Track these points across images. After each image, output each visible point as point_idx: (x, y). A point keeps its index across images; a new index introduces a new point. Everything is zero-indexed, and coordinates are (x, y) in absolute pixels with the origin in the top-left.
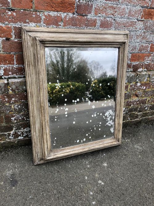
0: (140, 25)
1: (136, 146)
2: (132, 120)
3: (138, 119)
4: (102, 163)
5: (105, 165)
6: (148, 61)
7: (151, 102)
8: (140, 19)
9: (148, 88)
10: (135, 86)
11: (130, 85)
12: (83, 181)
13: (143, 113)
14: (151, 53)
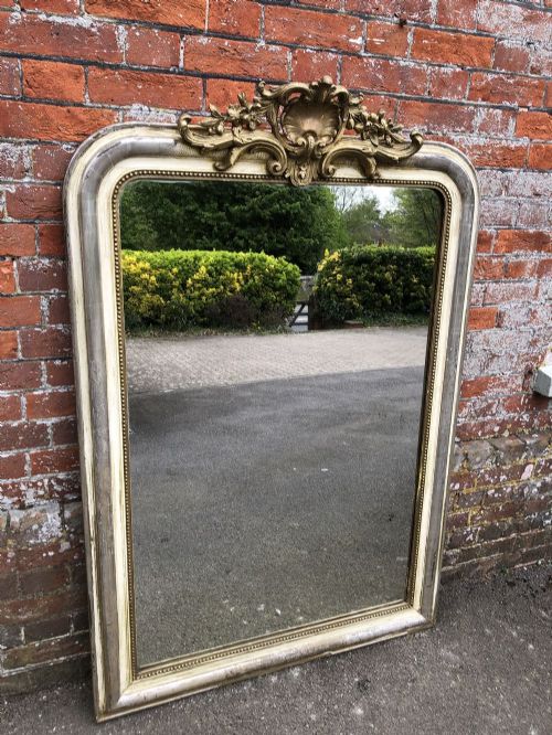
1: (443, 652)
3: (451, 568)
4: (350, 706)
5: (359, 711)
7: (482, 520)
9: (468, 487)
13: (463, 550)
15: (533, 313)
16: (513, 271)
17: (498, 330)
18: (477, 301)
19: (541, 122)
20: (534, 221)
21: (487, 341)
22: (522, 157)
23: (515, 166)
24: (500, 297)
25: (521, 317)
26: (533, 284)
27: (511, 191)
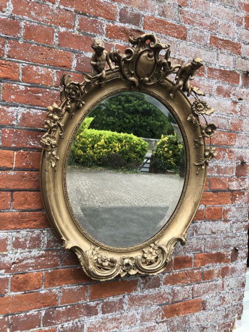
0: (163, 328)
8: (161, 320)
15: (223, 299)
16: (207, 276)
17: (204, 312)
18: (189, 296)
19: (209, 197)
20: (215, 247)
21: (199, 320)
22: (202, 215)
23: (199, 220)
24: (202, 292)
25: (216, 302)
26: (220, 282)
27: (199, 233)
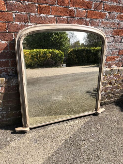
0: (112, 39)
2: (108, 100)
3: (112, 99)
4: (91, 128)
6: (117, 61)
7: (121, 88)
8: (112, 35)
9: (118, 78)
10: (110, 77)
11: (106, 77)
12: (81, 140)
13: (116, 95)
14: (120, 56)
